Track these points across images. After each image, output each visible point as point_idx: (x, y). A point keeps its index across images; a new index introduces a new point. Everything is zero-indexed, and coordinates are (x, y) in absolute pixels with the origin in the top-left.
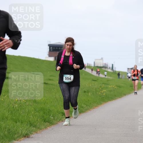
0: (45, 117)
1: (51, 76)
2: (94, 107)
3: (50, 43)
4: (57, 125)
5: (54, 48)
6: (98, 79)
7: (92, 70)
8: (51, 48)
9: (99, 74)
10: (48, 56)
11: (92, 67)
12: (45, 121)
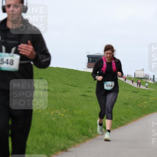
0: (84, 130)
1: (89, 88)
2: (134, 120)
3: (89, 54)
4: (96, 138)
5: (93, 59)
6: (138, 91)
7: (133, 82)
8: (90, 59)
9: (140, 85)
10: (87, 67)
11: (132, 78)
12: (83, 134)
